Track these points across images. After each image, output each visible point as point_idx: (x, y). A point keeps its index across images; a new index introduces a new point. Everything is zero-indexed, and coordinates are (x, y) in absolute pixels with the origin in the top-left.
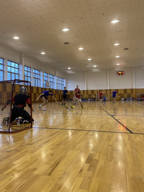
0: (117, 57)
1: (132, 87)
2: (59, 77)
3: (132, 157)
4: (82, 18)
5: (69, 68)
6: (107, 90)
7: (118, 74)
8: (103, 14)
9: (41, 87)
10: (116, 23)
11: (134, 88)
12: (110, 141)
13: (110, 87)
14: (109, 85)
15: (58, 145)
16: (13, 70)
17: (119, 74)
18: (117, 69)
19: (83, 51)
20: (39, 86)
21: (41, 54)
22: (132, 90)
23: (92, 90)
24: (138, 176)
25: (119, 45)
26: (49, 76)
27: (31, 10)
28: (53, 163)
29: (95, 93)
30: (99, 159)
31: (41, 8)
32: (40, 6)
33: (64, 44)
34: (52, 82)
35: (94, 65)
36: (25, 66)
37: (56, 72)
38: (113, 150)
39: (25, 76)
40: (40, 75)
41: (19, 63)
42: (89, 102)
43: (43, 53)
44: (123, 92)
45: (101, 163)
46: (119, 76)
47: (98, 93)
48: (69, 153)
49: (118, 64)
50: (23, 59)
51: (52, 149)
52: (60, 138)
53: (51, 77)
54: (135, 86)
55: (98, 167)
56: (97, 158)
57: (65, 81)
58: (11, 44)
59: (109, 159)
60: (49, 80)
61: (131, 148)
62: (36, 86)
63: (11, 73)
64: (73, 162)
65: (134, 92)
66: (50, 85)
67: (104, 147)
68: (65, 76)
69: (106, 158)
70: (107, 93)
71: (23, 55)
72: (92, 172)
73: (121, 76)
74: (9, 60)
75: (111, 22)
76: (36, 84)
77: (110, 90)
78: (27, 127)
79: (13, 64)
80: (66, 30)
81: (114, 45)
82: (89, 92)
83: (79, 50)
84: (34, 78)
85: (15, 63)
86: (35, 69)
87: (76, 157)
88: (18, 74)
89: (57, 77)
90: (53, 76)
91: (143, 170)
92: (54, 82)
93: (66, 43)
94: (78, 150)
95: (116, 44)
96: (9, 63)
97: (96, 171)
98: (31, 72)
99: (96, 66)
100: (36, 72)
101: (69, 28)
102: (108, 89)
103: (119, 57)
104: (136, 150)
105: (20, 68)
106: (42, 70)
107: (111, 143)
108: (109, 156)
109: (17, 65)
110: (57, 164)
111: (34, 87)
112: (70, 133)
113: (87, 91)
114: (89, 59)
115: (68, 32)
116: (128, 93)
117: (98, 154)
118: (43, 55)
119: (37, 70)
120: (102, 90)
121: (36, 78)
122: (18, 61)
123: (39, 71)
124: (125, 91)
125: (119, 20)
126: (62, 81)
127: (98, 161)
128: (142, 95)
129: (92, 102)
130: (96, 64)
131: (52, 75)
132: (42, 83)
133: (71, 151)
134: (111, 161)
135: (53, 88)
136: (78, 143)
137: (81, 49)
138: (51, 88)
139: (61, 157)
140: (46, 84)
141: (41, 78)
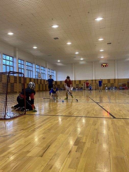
0: (101, 51)
1: (115, 77)
2: (49, 69)
3: (115, 139)
4: (70, 16)
5: (59, 61)
6: (92, 80)
7: (102, 66)
8: (89, 12)
9: (34, 78)
10: (101, 21)
11: (116, 78)
12: (96, 125)
13: (95, 78)
14: (94, 76)
15: (50, 130)
16: (8, 63)
17: (104, 66)
18: (102, 62)
19: (70, 45)
20: (32, 77)
21: (34, 48)
22: (115, 80)
23: (79, 80)
24: (120, 156)
25: (103, 40)
26: (41, 67)
27: (24, 8)
28: (45, 146)
29: (82, 83)
30: (85, 142)
31: (32, 6)
32: (32, 5)
33: (54, 39)
34: (44, 73)
35: (81, 58)
36: (19, 59)
37: (47, 64)
38: (98, 133)
39: (19, 68)
40: (32, 67)
41: (13, 56)
42: (77, 91)
43: (35, 48)
44: (107, 82)
45: (87, 145)
46: (103, 67)
47: (84, 83)
48: (59, 137)
49: (102, 57)
50: (17, 52)
51: (43, 133)
52: (51, 124)
53: (43, 69)
54: (118, 77)
55: (85, 149)
56: (84, 141)
57: (55, 72)
58: (6, 39)
59: (94, 142)
60: (41, 72)
61: (114, 131)
62: (29, 77)
63: (6, 65)
64: (63, 145)
65: (116, 82)
66: (41, 76)
67: (91, 131)
68: (55, 68)
69: (92, 140)
70: (92, 83)
71: (17, 50)
72: (80, 153)
73: (105, 68)
74: (4, 53)
75: (96, 20)
76: (29, 75)
77: (96, 80)
78: (21, 114)
79: (8, 58)
80: (55, 26)
81: (98, 40)
82: (76, 82)
83: (67, 44)
84: (27, 70)
85: (10, 56)
86: (28, 62)
87: (65, 140)
88: (13, 67)
89: (48, 69)
90: (45, 68)
91: (124, 150)
92: (45, 74)
93: (55, 39)
94: (67, 134)
95: (101, 40)
96: (4, 57)
97: (83, 152)
98: (25, 64)
99: (83, 59)
100: (29, 64)
101: (58, 25)
102: (94, 79)
103: (103, 50)
104: (119, 133)
105: (14, 61)
106: (34, 63)
107: (96, 127)
108: (95, 138)
109: (11, 58)
110: (48, 147)
111: (27, 78)
112: (60, 119)
113: (75, 81)
114: (77, 53)
115: (57, 28)
116: (111, 82)
117: (85, 137)
118: (35, 49)
119: (30, 63)
120: (88, 80)
121: (29, 70)
122: (13, 55)
123: (32, 64)
124: (109, 80)
125: (103, 17)
126: (53, 73)
127: (85, 143)
128: (123, 84)
129: (79, 91)
130: (83, 57)
131: (43, 67)
132: (34, 74)
133: (61, 135)
134: (96, 143)
135: (44, 79)
136: (67, 128)
137: (69, 43)
138: (43, 79)
139: (52, 140)
140: (38, 75)
141: (34, 70)
